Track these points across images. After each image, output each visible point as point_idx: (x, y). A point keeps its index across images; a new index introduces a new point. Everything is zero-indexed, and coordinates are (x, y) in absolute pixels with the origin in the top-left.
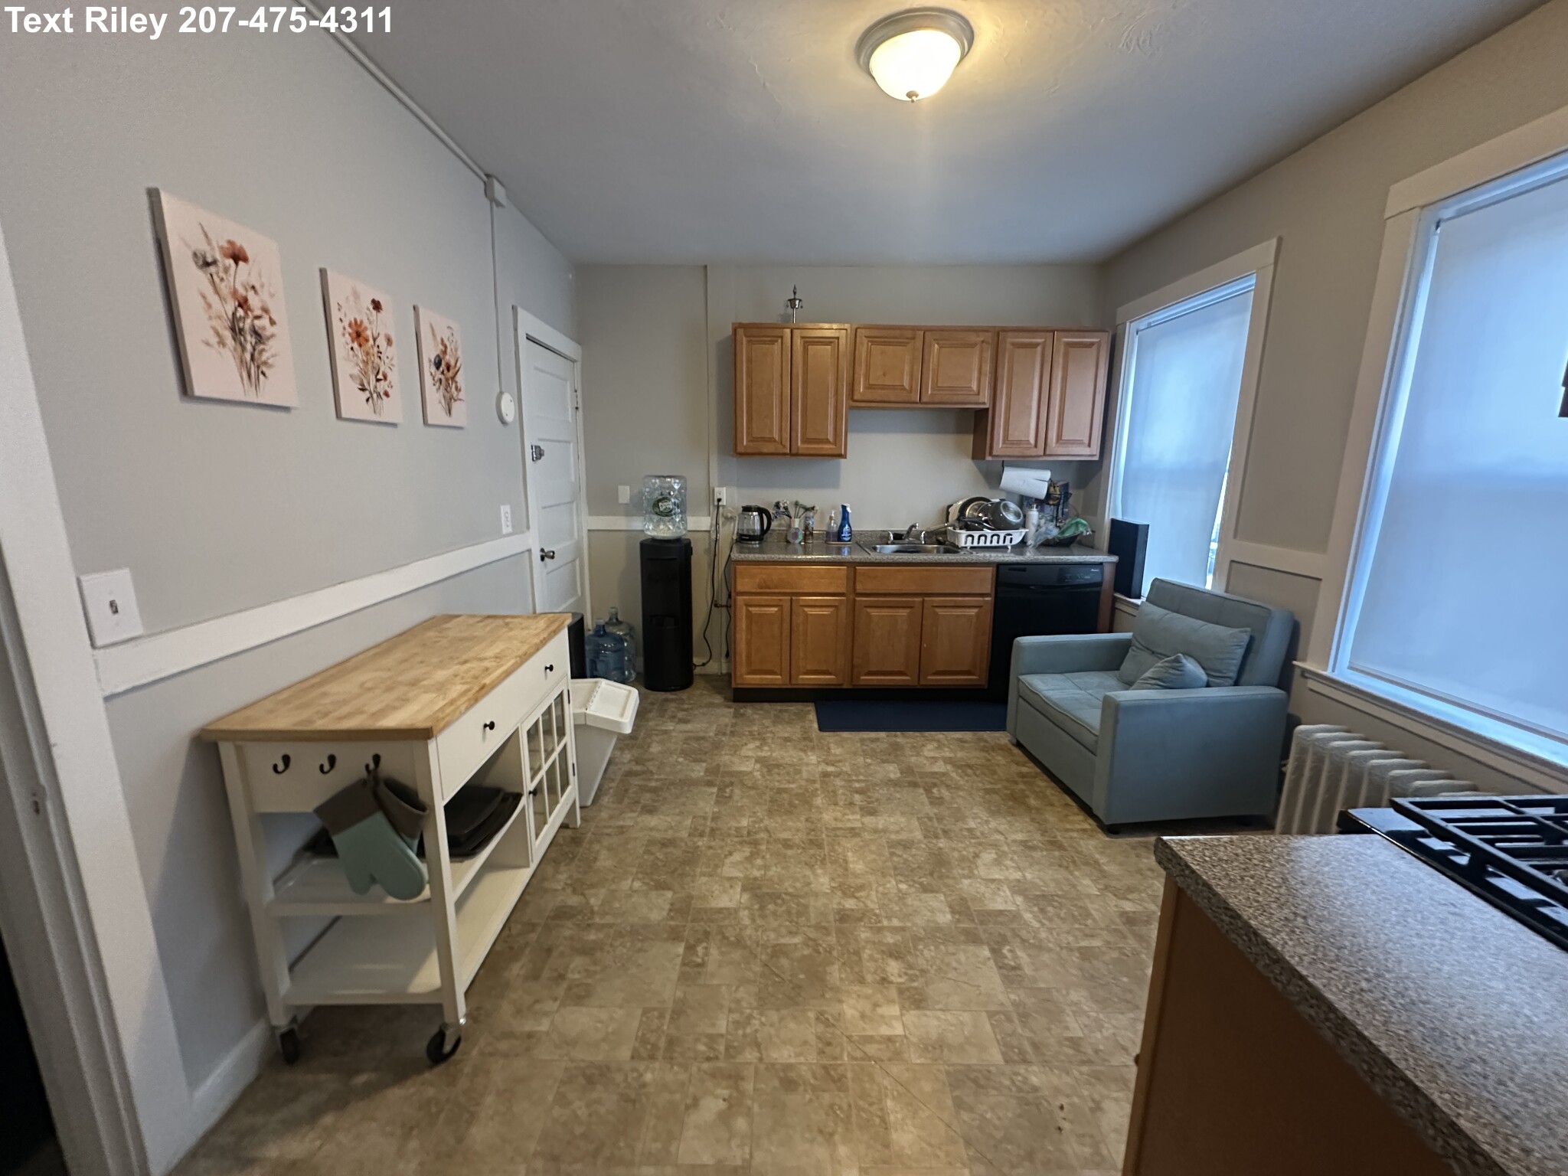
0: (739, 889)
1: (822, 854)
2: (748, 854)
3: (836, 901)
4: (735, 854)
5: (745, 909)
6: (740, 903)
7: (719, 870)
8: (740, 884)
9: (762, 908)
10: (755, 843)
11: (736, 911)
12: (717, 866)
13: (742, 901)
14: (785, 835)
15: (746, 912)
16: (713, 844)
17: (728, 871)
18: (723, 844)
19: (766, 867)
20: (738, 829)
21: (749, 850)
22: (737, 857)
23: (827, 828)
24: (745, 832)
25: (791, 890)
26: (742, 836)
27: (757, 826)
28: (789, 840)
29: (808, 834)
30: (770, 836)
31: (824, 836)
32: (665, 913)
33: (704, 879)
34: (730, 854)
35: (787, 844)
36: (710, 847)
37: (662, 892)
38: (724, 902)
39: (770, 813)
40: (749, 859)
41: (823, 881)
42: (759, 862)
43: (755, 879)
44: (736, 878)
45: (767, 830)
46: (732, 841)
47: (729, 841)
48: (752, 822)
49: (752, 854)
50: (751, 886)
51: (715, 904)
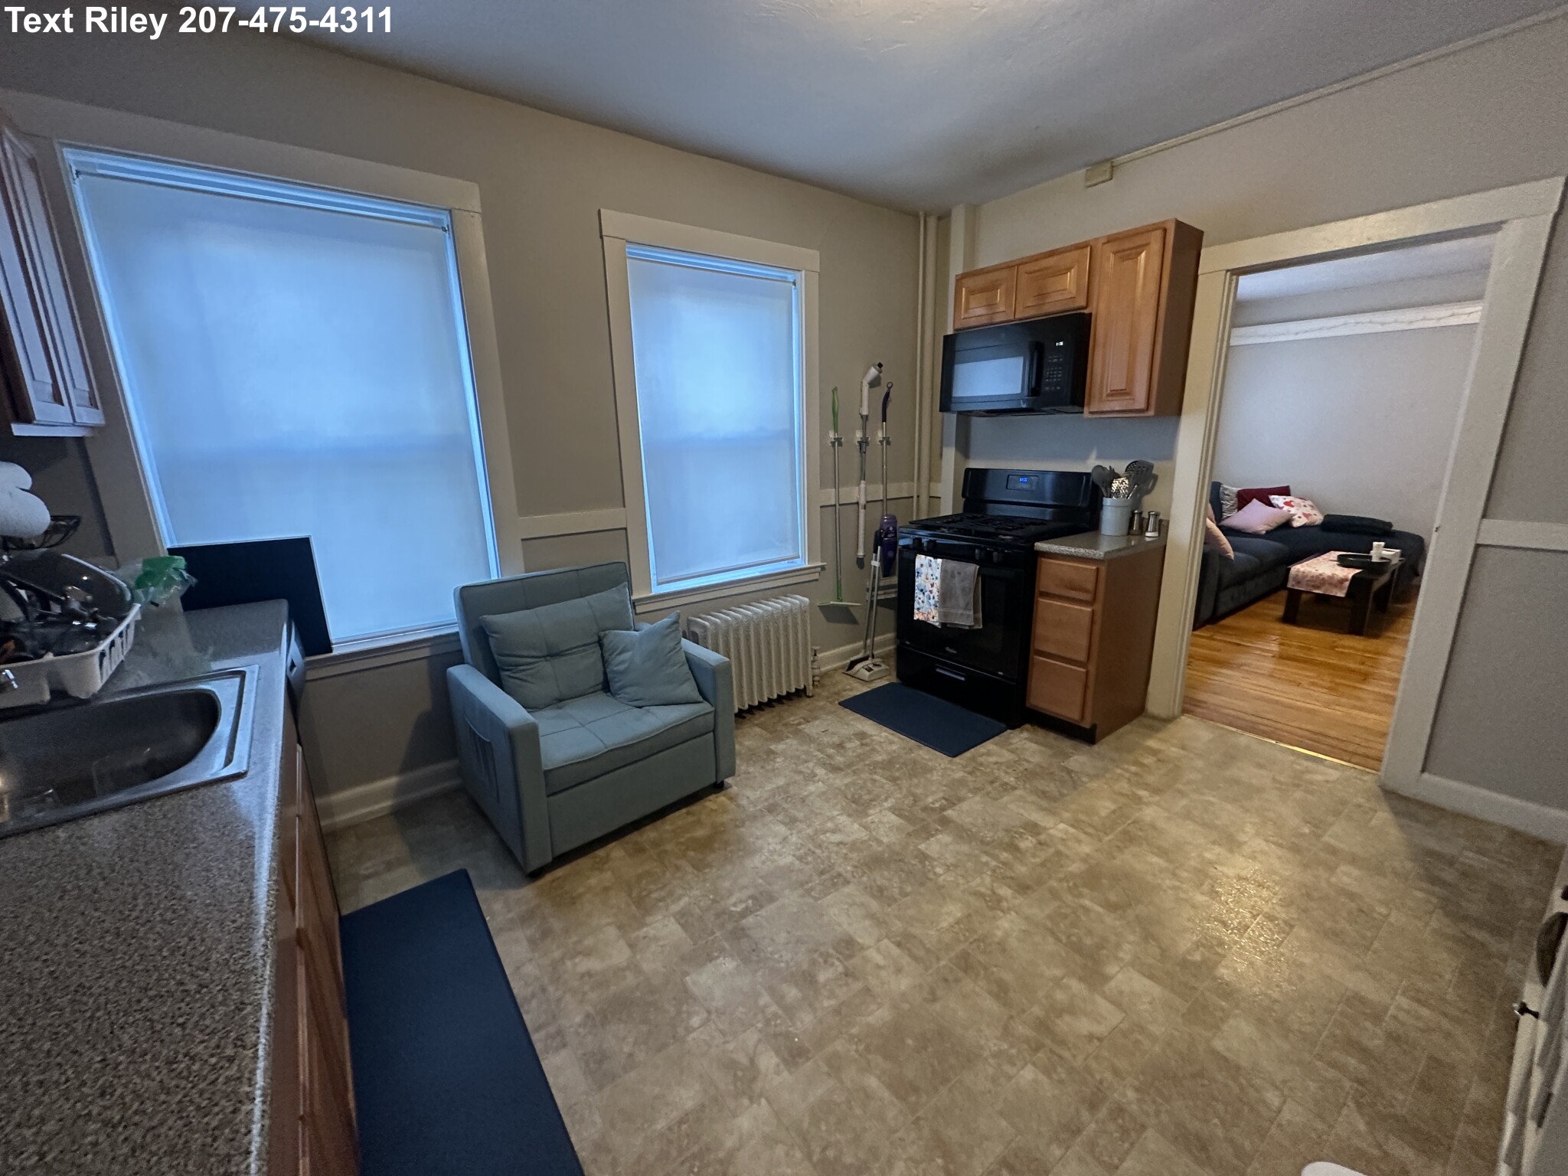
0: (1113, 984)
1: (974, 946)
2: (1067, 1018)
3: (1017, 902)
4: (1085, 1033)
5: (1122, 959)
6: (1121, 968)
7: (1124, 1026)
8: (1106, 988)
9: (1100, 947)
10: (1043, 1026)
11: (1132, 964)
12: (1125, 1035)
13: (1117, 969)
14: (989, 1003)
15: (1121, 955)
16: (1108, 1076)
17: (1113, 1017)
18: (1094, 1065)
19: (1057, 982)
20: (1048, 1071)
21: (1058, 1021)
22: (1084, 1026)
23: (926, 969)
24: (1041, 1055)
25: (1051, 940)
26: (1051, 1051)
27: (1014, 1051)
28: (990, 993)
29: (957, 981)
30: (1011, 1017)
31: (943, 963)
32: (1232, 1022)
33: (1156, 1029)
34: (1091, 1037)
35: (1001, 992)
36: (1116, 1072)
37: (1227, 1054)
38: (1140, 984)
39: (970, 1058)
40: (1071, 1009)
41: (1006, 925)
42: (1060, 996)
43: (1081, 979)
44: (1105, 998)
45: (1007, 1032)
46: (1074, 1056)
47: (1080, 1058)
48: (1013, 1064)
49: (1060, 1012)
50: (1093, 974)
51: (1156, 990)
